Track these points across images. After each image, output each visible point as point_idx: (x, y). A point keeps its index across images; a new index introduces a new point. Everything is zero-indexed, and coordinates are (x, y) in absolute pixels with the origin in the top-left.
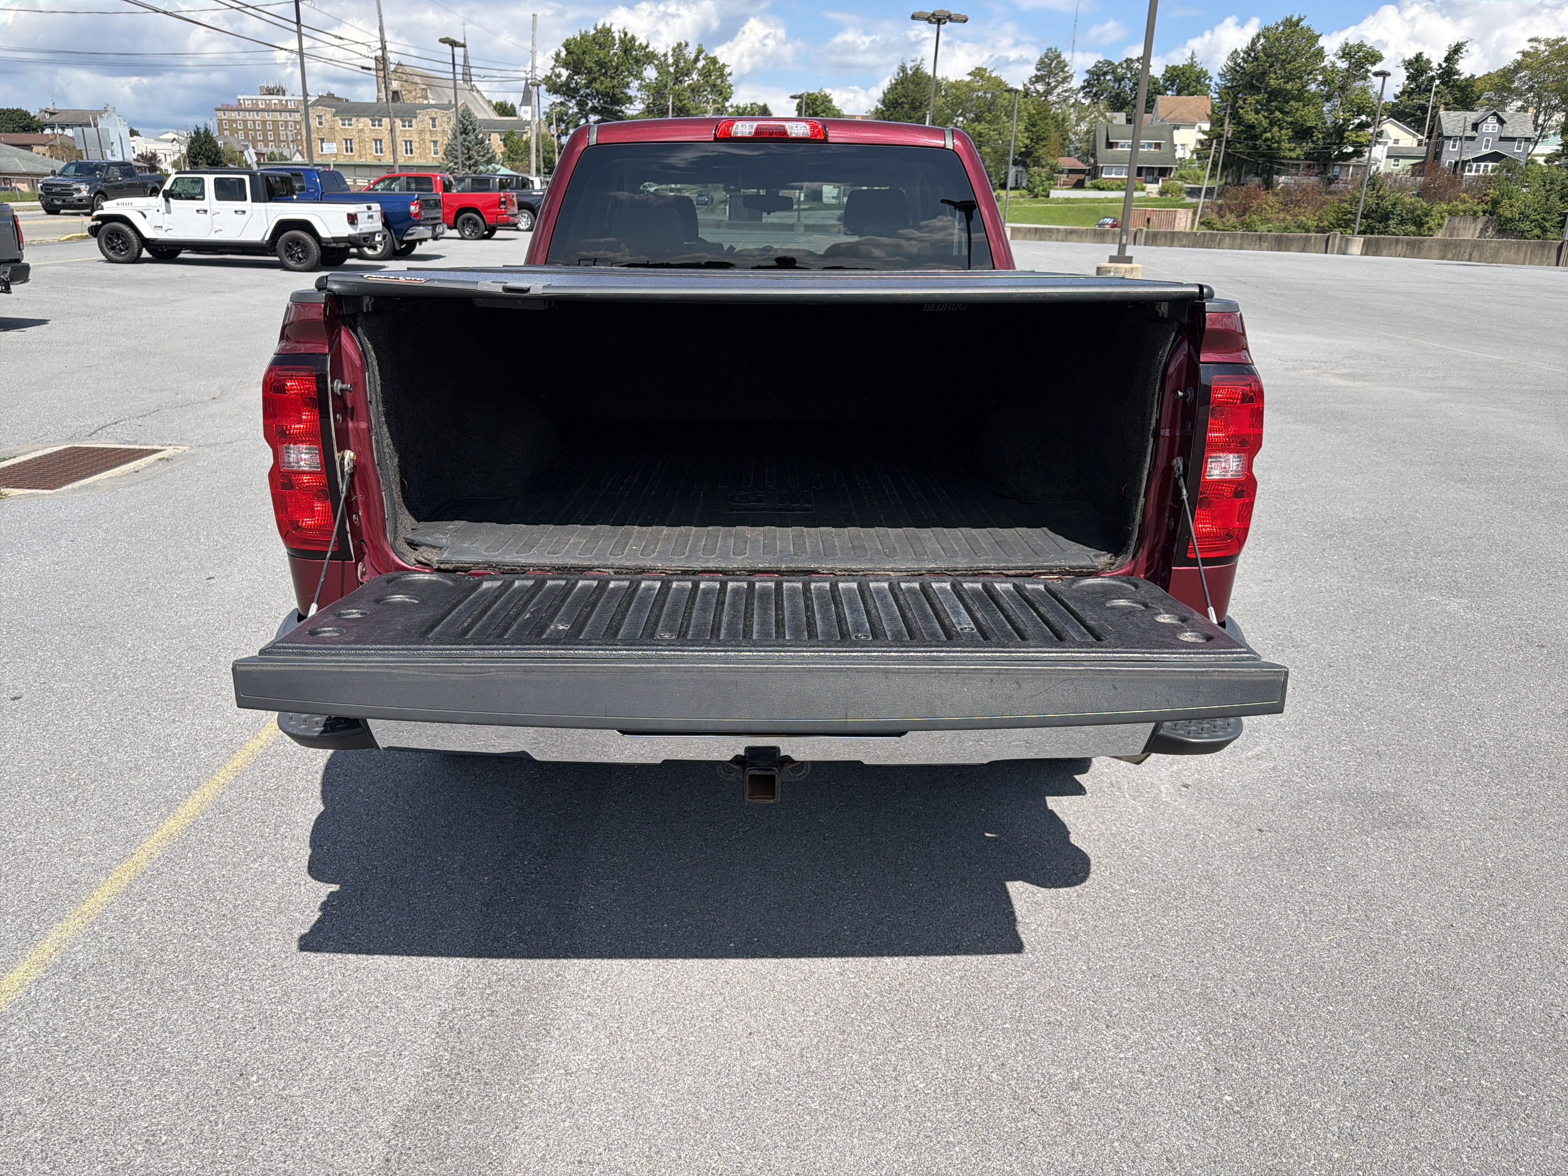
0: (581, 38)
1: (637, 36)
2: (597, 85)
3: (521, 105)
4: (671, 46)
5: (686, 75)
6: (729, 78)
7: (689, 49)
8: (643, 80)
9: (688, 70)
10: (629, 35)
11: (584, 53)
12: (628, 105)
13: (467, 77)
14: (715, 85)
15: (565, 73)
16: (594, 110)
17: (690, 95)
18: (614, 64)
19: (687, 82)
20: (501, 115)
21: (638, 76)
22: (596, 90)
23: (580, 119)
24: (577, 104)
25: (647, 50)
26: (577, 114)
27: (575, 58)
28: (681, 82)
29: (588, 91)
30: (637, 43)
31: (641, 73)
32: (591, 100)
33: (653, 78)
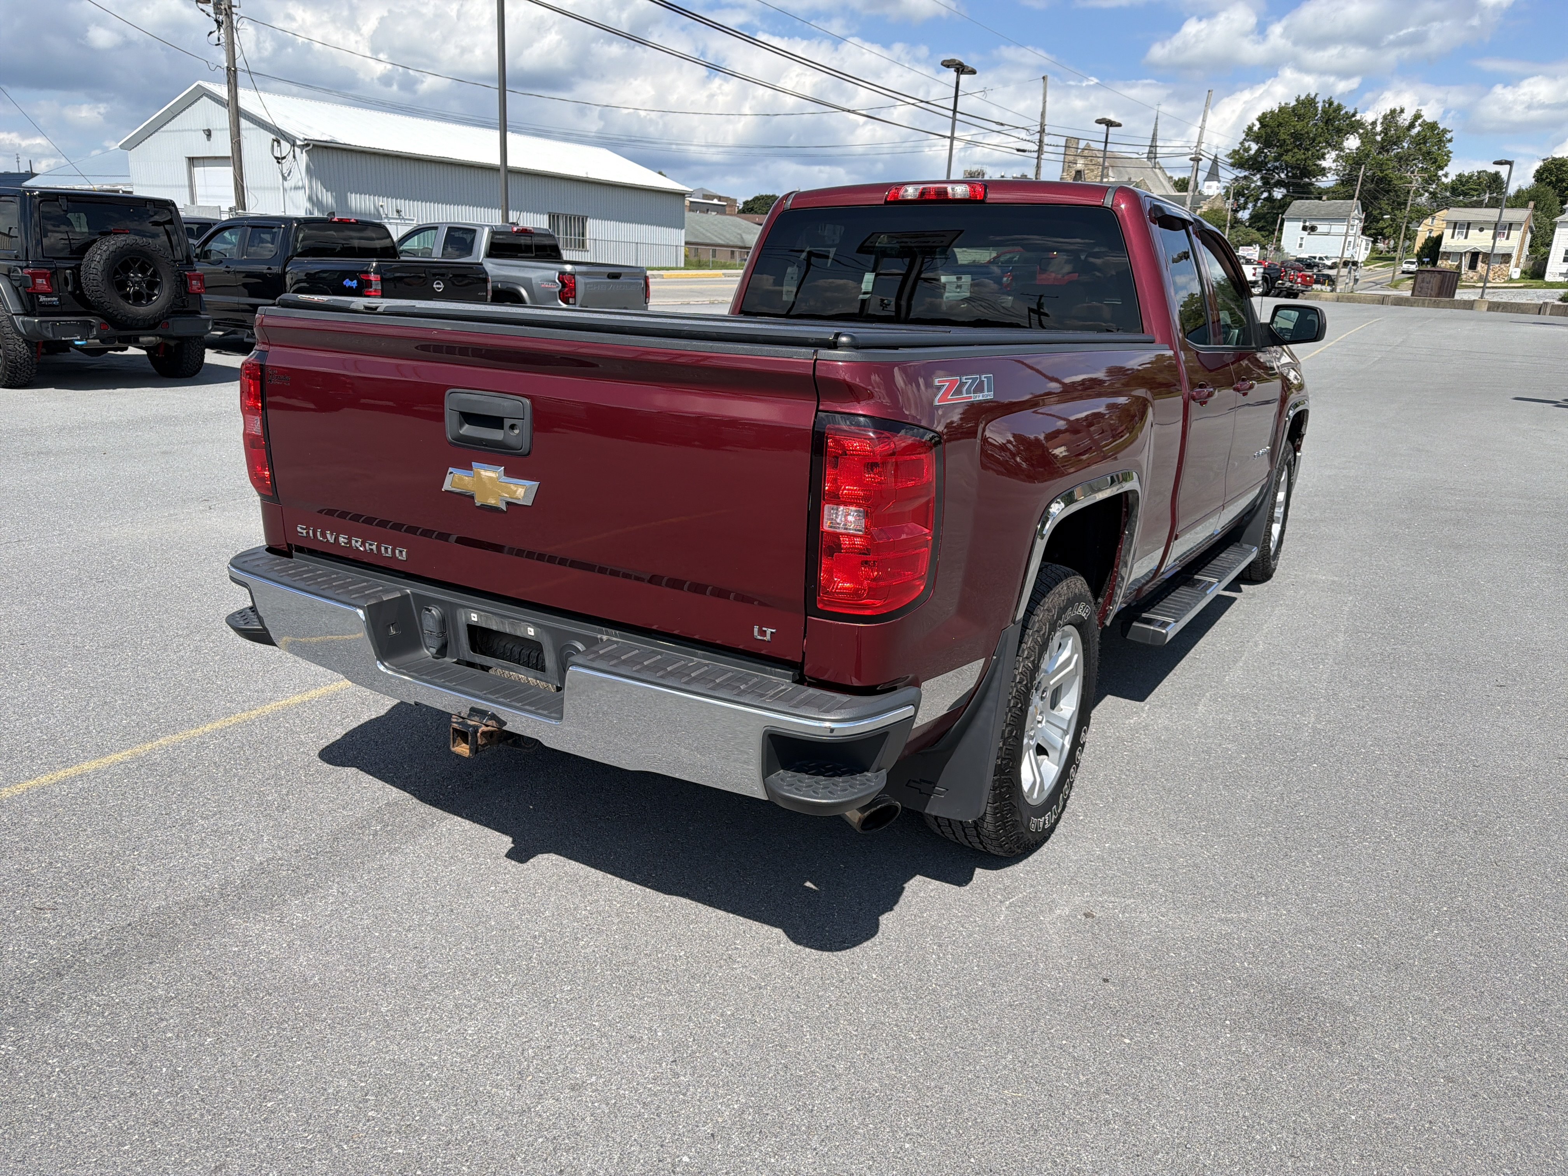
0: (1279, 111)
1: (1343, 104)
2: (1287, 158)
3: (1205, 181)
4: (1383, 114)
5: (1395, 144)
6: (1448, 145)
7: (1404, 116)
8: (1342, 150)
9: (1399, 137)
10: (1336, 104)
11: (1280, 125)
12: (1320, 177)
13: (1153, 155)
14: (1429, 153)
15: (1254, 147)
16: (1280, 184)
17: (1395, 164)
18: (1311, 135)
19: (1396, 150)
20: (1179, 191)
21: (1338, 147)
22: (1286, 162)
23: (1262, 193)
24: (1262, 178)
25: (1353, 119)
26: (1260, 187)
27: (1269, 130)
28: (1388, 151)
29: (1277, 164)
30: (1342, 112)
31: (1342, 143)
32: (1278, 174)
33: (1354, 148)
